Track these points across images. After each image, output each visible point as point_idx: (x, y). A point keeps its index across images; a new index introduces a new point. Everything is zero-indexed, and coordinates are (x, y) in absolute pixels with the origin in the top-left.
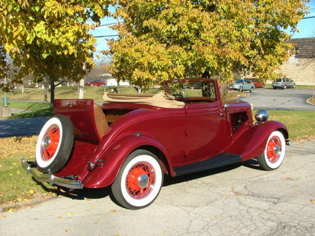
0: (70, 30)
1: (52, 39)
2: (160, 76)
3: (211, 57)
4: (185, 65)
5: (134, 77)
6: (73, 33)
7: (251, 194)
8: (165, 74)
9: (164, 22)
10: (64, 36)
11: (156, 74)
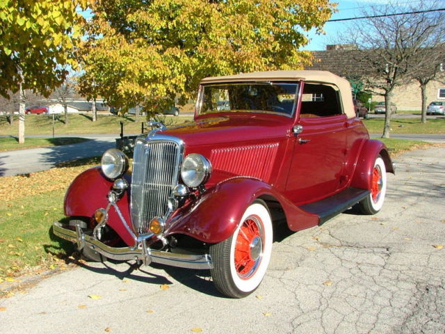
0: (55, 8)
1: (26, 22)
2: (154, 90)
3: (224, 63)
4: (188, 75)
5: (120, 90)
6: (60, 13)
7: (345, 244)
8: (161, 87)
9: (156, 16)
10: (45, 17)
11: (149, 87)
